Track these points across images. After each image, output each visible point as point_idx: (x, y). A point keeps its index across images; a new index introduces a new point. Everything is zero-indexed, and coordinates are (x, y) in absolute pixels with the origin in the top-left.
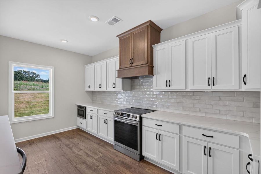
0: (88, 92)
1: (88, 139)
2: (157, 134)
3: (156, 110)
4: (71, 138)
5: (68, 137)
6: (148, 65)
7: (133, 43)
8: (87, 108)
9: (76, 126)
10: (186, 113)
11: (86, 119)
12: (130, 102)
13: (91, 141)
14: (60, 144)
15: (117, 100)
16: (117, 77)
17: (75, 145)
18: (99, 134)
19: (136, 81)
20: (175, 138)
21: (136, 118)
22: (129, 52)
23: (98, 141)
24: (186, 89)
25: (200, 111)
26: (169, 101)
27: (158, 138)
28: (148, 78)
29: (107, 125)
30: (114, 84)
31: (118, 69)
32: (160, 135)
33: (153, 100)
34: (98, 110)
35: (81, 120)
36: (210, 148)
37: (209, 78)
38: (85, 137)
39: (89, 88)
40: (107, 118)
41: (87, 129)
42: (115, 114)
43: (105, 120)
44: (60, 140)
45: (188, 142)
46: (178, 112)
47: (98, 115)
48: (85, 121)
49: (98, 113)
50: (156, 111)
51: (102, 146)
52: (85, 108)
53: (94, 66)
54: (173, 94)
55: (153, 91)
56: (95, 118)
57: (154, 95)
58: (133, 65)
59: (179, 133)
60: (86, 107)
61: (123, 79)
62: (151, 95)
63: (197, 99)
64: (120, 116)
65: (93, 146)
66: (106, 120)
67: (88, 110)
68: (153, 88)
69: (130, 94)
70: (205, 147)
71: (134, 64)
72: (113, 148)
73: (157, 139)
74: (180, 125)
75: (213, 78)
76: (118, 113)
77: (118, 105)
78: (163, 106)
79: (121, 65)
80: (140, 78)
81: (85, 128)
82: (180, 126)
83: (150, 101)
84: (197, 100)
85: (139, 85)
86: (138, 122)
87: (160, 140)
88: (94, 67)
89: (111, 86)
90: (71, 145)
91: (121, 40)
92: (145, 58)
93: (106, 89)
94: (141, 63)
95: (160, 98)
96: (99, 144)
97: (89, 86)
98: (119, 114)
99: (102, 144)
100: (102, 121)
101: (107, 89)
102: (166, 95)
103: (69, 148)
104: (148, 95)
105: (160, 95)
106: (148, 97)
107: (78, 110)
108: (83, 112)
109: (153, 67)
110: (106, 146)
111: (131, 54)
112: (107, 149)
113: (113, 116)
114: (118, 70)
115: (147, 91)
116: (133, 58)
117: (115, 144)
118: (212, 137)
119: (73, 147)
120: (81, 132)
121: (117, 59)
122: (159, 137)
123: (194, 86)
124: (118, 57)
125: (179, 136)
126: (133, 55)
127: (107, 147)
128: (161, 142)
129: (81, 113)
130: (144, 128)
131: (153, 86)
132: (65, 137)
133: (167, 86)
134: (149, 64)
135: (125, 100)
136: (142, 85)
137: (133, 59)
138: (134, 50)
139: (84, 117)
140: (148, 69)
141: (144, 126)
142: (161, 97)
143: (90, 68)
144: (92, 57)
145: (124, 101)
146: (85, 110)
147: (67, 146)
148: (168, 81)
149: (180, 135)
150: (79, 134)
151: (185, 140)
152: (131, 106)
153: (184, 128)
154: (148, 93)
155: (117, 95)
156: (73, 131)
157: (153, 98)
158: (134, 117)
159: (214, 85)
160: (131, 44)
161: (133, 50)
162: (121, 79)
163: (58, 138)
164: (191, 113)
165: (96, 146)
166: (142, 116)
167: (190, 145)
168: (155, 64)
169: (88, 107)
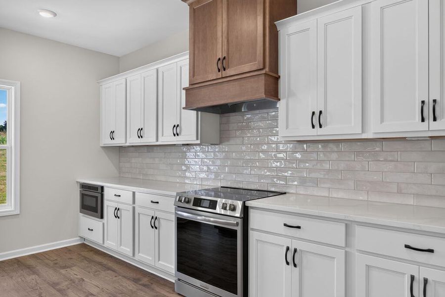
0: (108, 149)
1: (109, 269)
2: (288, 249)
3: (283, 190)
4: (65, 267)
5: (56, 264)
6: (264, 72)
7: (225, 16)
8: (106, 190)
9: (79, 238)
10: (362, 197)
11: (102, 217)
12: (217, 175)
13: (117, 275)
14: (34, 282)
15: (184, 168)
16: (184, 105)
17: (74, 283)
18: (136, 258)
19: (234, 117)
20: (334, 258)
21: (233, 209)
22: (216, 40)
23: (132, 275)
24: (363, 131)
25: (400, 192)
26: (319, 166)
27: (290, 259)
28: (265, 108)
29: (157, 230)
30: (176, 126)
31: (187, 85)
32: (295, 251)
33: (278, 164)
34: (134, 193)
35: (89, 221)
36: (426, 281)
37: (423, 102)
38: (100, 264)
39: (112, 138)
40: (157, 214)
41: (105, 245)
42: (180, 200)
43: (153, 217)
44: (35, 272)
45: (368, 267)
46: (341, 195)
47: (134, 208)
48: (101, 224)
49: (134, 202)
50: (285, 193)
51: (144, 285)
52: (100, 191)
53: (124, 81)
54: (329, 150)
55: (277, 143)
56: (126, 216)
57: (281, 152)
58: (225, 74)
59: (343, 245)
60: (102, 188)
61: (199, 113)
62: (273, 153)
63: (391, 161)
64: (191, 206)
65: (122, 285)
66: (156, 218)
67: (108, 194)
68: (276, 134)
69: (217, 153)
70: (413, 278)
71: (229, 72)
72: (174, 291)
73: (288, 263)
74: (346, 224)
75: (435, 101)
76: (187, 200)
77: (187, 181)
78: (303, 182)
79: (194, 76)
80: (243, 111)
81: (101, 242)
82: (348, 226)
83: (270, 169)
84: (393, 163)
85: (241, 129)
86: (239, 221)
87: (295, 265)
88: (124, 83)
89: (169, 131)
90: (64, 285)
91: (194, 10)
92: (257, 54)
93: (155, 140)
94: (246, 68)
95: (297, 159)
96: (136, 281)
97: (112, 132)
98: (188, 202)
99: (145, 280)
100: (145, 222)
101: (157, 140)
102: (311, 152)
103: (59, 291)
104: (263, 152)
105: (297, 152)
106: (264, 159)
107: (83, 196)
108: (95, 199)
109: (277, 78)
110: (155, 286)
111: (219, 46)
112: (157, 292)
113: (172, 209)
114: (187, 89)
115: (262, 144)
116: (225, 55)
117: (179, 280)
118: (431, 251)
119: (68, 288)
120: (91, 253)
121: (184, 61)
122: (292, 258)
123: (384, 123)
124: (188, 56)
125: (346, 252)
126: (225, 47)
127: (158, 289)
128: (297, 269)
129: (91, 202)
130: (253, 236)
131: (277, 129)
132: (47, 265)
133: (313, 127)
134: (267, 69)
135: (205, 168)
136: (248, 128)
137: (224, 58)
138: (228, 34)
139: (97, 212)
140: (263, 82)
141: (253, 229)
142: (298, 156)
143: (114, 86)
144: (118, 58)
145: (202, 171)
146: (99, 196)
147: (54, 285)
148: (317, 114)
149: (347, 249)
150: (86, 258)
151: (360, 262)
152: (219, 184)
153: (358, 230)
154: (265, 147)
155: (185, 157)
156: (67, 250)
157: (278, 160)
158: (228, 208)
159: (435, 119)
160: (219, 19)
161: (225, 35)
162: (195, 112)
163: (29, 268)
164: (374, 198)
165: (130, 286)
166: (248, 203)
167: (374, 274)
168: (283, 71)
169: (108, 187)
